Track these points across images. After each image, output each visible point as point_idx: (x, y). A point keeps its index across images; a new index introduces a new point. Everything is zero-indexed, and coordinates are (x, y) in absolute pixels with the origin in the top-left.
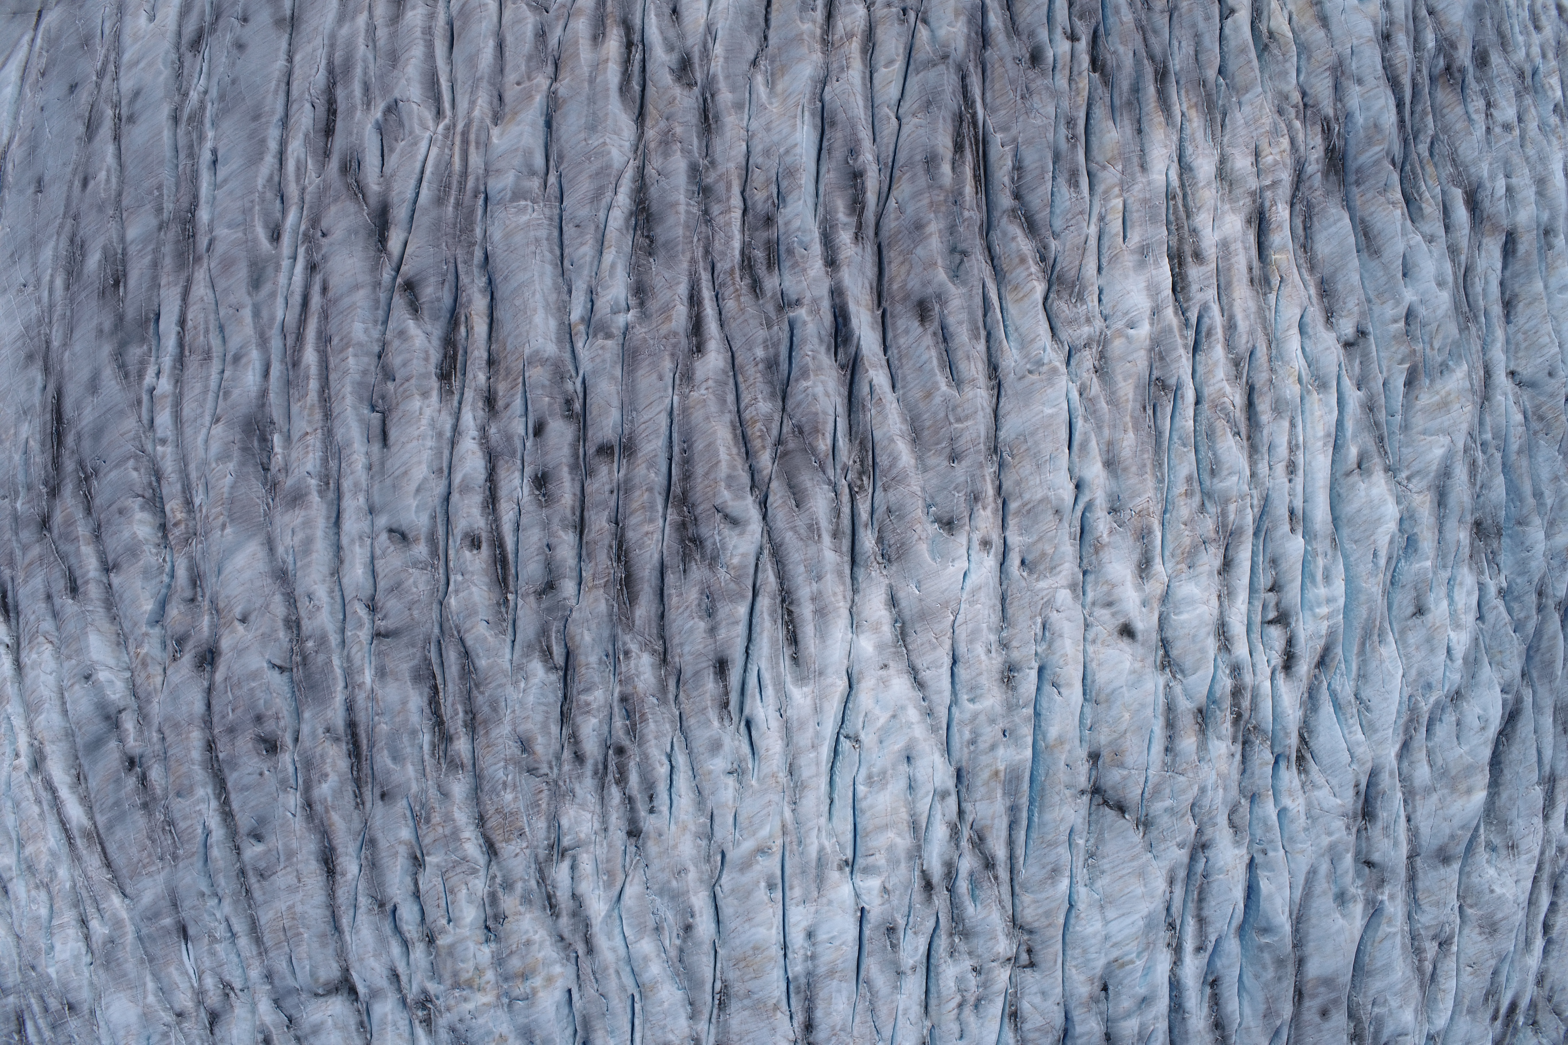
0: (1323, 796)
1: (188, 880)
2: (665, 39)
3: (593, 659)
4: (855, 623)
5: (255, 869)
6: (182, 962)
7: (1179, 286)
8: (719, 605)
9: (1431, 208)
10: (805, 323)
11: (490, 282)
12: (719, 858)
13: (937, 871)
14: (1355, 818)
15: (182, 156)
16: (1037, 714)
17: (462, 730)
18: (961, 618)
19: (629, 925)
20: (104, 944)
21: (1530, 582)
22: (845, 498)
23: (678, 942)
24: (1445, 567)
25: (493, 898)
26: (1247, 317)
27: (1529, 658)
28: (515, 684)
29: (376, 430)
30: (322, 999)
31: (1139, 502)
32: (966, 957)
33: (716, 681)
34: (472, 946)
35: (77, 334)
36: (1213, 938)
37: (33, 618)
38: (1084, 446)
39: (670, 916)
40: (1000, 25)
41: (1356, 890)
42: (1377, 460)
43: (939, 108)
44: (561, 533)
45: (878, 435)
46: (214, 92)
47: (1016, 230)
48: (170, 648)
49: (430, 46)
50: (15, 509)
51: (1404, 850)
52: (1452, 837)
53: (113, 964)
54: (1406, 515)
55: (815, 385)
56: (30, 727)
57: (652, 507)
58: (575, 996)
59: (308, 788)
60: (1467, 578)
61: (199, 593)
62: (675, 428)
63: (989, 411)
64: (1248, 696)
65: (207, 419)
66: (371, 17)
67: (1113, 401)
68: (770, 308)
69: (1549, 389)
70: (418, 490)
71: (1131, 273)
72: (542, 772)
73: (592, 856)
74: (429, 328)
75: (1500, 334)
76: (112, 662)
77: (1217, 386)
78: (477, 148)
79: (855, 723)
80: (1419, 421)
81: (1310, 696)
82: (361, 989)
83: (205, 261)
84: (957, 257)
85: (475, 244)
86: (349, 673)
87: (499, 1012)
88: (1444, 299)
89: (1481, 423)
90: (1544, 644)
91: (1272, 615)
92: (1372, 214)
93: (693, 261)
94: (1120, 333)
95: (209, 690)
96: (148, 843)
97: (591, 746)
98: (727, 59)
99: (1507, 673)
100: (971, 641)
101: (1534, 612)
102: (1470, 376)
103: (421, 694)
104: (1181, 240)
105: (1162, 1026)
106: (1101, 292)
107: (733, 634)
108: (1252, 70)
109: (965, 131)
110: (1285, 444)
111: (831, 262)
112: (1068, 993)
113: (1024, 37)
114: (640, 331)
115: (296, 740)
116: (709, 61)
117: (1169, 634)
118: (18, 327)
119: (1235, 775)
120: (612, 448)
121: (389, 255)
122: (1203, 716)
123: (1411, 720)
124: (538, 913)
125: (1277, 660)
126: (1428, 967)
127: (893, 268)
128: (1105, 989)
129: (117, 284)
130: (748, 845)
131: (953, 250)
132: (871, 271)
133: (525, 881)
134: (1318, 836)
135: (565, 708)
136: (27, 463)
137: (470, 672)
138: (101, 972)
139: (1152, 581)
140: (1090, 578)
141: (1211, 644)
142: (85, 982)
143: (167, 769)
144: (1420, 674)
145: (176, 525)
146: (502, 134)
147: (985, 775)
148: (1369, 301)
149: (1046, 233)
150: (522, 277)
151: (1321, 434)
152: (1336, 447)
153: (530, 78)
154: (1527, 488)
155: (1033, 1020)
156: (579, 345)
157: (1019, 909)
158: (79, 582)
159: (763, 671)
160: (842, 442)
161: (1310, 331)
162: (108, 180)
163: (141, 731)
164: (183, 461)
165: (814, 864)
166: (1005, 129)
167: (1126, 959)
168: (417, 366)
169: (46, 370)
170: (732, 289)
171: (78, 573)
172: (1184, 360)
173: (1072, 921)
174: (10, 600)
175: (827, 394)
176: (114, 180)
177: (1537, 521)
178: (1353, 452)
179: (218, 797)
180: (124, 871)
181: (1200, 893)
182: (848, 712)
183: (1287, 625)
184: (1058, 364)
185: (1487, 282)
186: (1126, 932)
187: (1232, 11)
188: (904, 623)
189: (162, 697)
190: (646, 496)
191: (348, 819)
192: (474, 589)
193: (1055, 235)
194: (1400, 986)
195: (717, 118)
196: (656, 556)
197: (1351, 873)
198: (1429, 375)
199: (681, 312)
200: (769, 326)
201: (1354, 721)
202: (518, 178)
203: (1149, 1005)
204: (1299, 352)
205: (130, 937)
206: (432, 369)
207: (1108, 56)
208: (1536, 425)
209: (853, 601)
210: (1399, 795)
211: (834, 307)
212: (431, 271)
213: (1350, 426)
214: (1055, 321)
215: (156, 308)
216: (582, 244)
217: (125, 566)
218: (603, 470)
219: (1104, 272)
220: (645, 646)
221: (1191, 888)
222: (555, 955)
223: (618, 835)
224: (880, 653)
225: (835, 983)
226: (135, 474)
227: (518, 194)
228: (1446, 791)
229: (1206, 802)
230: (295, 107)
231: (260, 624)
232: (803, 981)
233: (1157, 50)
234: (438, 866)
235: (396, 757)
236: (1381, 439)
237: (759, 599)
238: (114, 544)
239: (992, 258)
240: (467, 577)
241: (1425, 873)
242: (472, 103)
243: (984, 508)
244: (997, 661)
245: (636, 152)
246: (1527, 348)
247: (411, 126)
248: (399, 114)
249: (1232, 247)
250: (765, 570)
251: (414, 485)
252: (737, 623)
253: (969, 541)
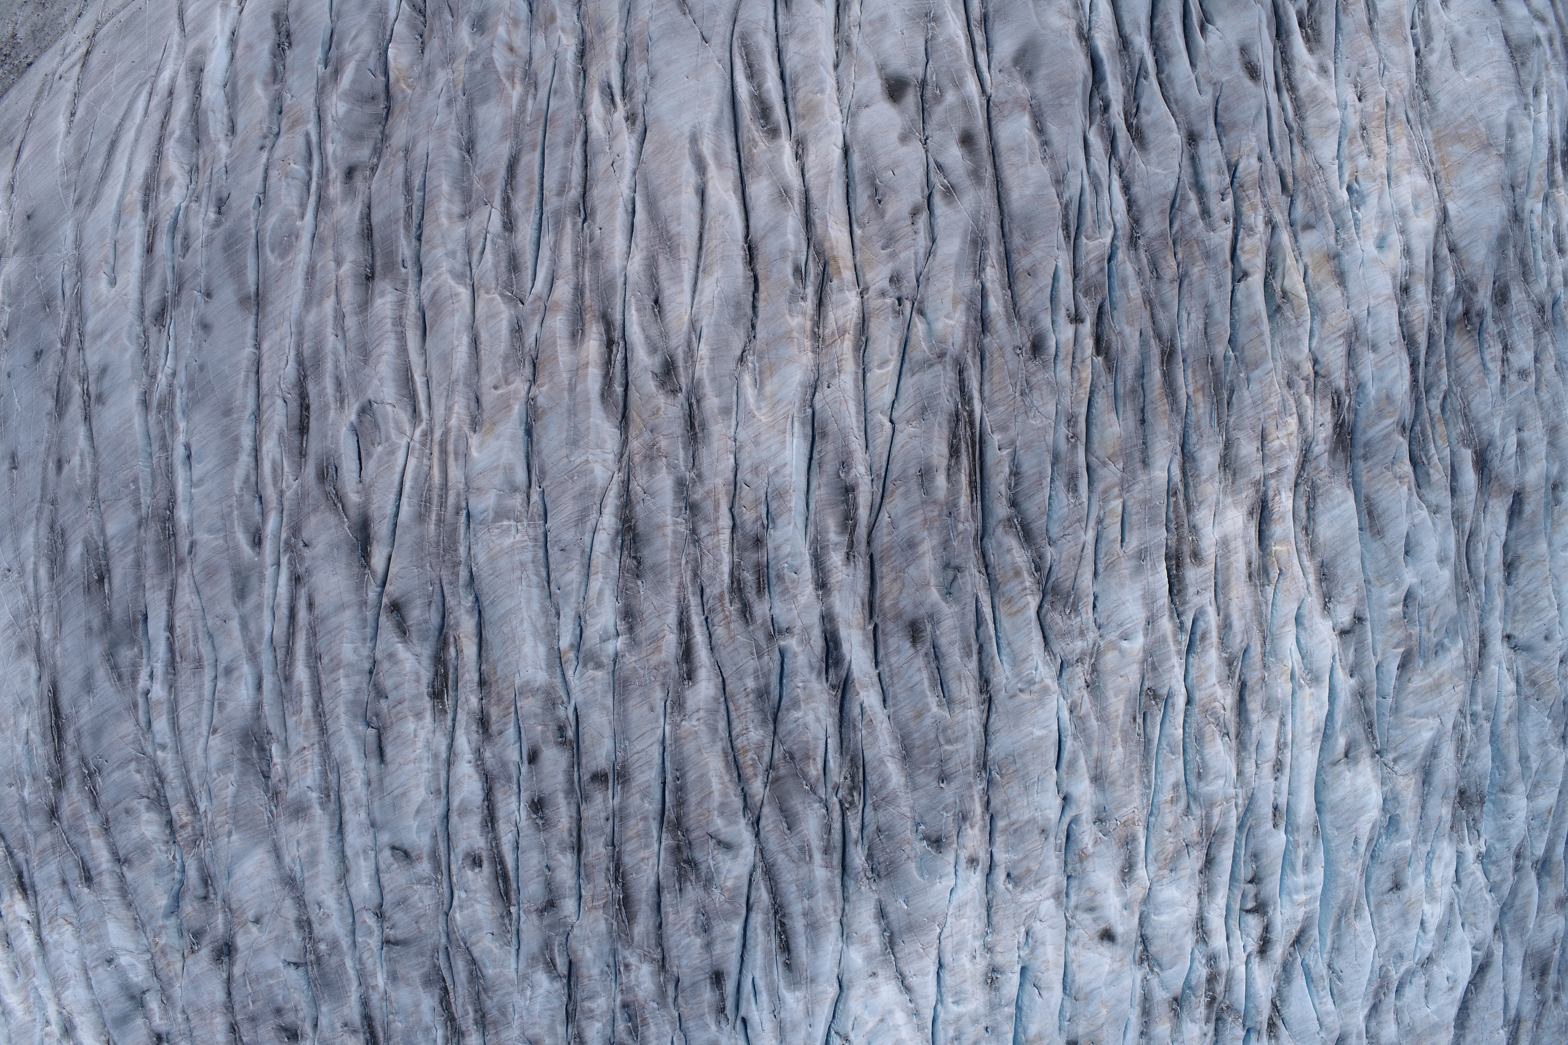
2: (647, 337)
3: (595, 972)
4: (845, 934)
7: (1175, 588)
8: (714, 923)
9: (1438, 474)
10: (795, 655)
11: (477, 599)
15: (155, 446)
16: (1019, 1012)
17: (473, 1028)
18: (946, 932)
21: (1509, 847)
22: (836, 814)
24: (1425, 842)
26: (1243, 616)
27: (1502, 916)
28: (522, 991)
29: (373, 746)
31: (1125, 812)
33: (713, 990)
35: (66, 630)
37: (50, 900)
38: (1072, 764)
40: (1001, 310)
42: (1364, 746)
43: (935, 414)
44: (560, 856)
45: (868, 755)
46: (182, 377)
47: (1011, 541)
48: (187, 940)
49: (402, 338)
50: (23, 798)
54: (1389, 796)
55: (806, 714)
56: (58, 999)
57: (647, 833)
60: (1446, 850)
61: (212, 892)
62: (668, 757)
63: (979, 729)
64: (1223, 981)
65: (204, 729)
66: (339, 302)
67: (1103, 719)
68: (761, 636)
69: (1544, 653)
70: (418, 812)
71: (1128, 582)
74: (418, 649)
75: (1499, 602)
76: (132, 947)
77: (1208, 691)
78: (456, 460)
79: (845, 1023)
80: (1410, 704)
81: (1284, 972)
83: (188, 564)
84: (951, 574)
85: (459, 563)
86: (362, 976)
88: (1446, 575)
89: (1473, 693)
90: (1518, 901)
91: (1250, 905)
92: (1377, 491)
93: (682, 586)
95: (229, 980)
98: (712, 359)
99: (1480, 933)
100: (957, 951)
101: (1511, 873)
102: (1465, 651)
103: (432, 996)
104: (1180, 540)
106: (1096, 598)
107: (728, 948)
108: (1264, 344)
109: (962, 432)
110: (1274, 744)
111: (822, 585)
113: (1026, 323)
114: (630, 660)
115: (316, 1025)
116: (694, 363)
117: (1149, 932)
120: (606, 775)
121: (373, 573)
122: (1178, 1003)
123: (1381, 987)
125: (1253, 946)
127: (885, 584)
129: (101, 579)
131: (946, 567)
132: (862, 587)
135: (570, 1008)
136: (29, 751)
137: (478, 978)
139: (1134, 885)
140: (1074, 883)
141: (1189, 940)
144: (1392, 946)
145: (183, 827)
146: (481, 445)
148: (1367, 581)
149: (1042, 541)
150: (508, 604)
151: (1310, 729)
152: (1325, 738)
153: (507, 382)
154: (1513, 756)
156: (570, 673)
158: (93, 872)
159: (757, 979)
161: (1307, 624)
162: (82, 465)
163: (166, 1012)
164: (185, 768)
166: (1003, 428)
169: (39, 660)
170: (721, 616)
171: (90, 864)
172: (1176, 666)
174: (26, 881)
175: (818, 720)
176: (88, 465)
177: (1520, 786)
178: (1341, 742)
182: (838, 1012)
183: (1265, 912)
184: (1049, 681)
185: (1490, 548)
187: (1246, 275)
188: (892, 934)
189: (185, 982)
190: (641, 825)
192: (478, 907)
193: (1051, 543)
195: (703, 426)
196: (653, 879)
198: (1423, 657)
199: (671, 641)
200: (760, 656)
201: (1325, 992)
202: (500, 497)
204: (1294, 647)
206: (424, 689)
207: (1113, 338)
208: (1527, 690)
209: (843, 910)
211: (824, 633)
212: (417, 593)
213: (1339, 718)
214: (1048, 632)
215: (143, 608)
216: (569, 570)
217: (137, 863)
218: (598, 797)
219: (1100, 578)
220: (645, 957)
224: (869, 963)
226: (138, 777)
227: (501, 514)
230: (266, 403)
231: (273, 926)
233: (1165, 327)
236: (1371, 725)
237: (753, 915)
238: (126, 840)
239: (986, 566)
240: (470, 894)
242: (449, 409)
244: (982, 964)
245: (620, 461)
246: (1525, 611)
247: (387, 432)
248: (374, 416)
249: (1232, 546)
250: (758, 889)
251: (413, 808)
252: (732, 940)
253: (957, 857)
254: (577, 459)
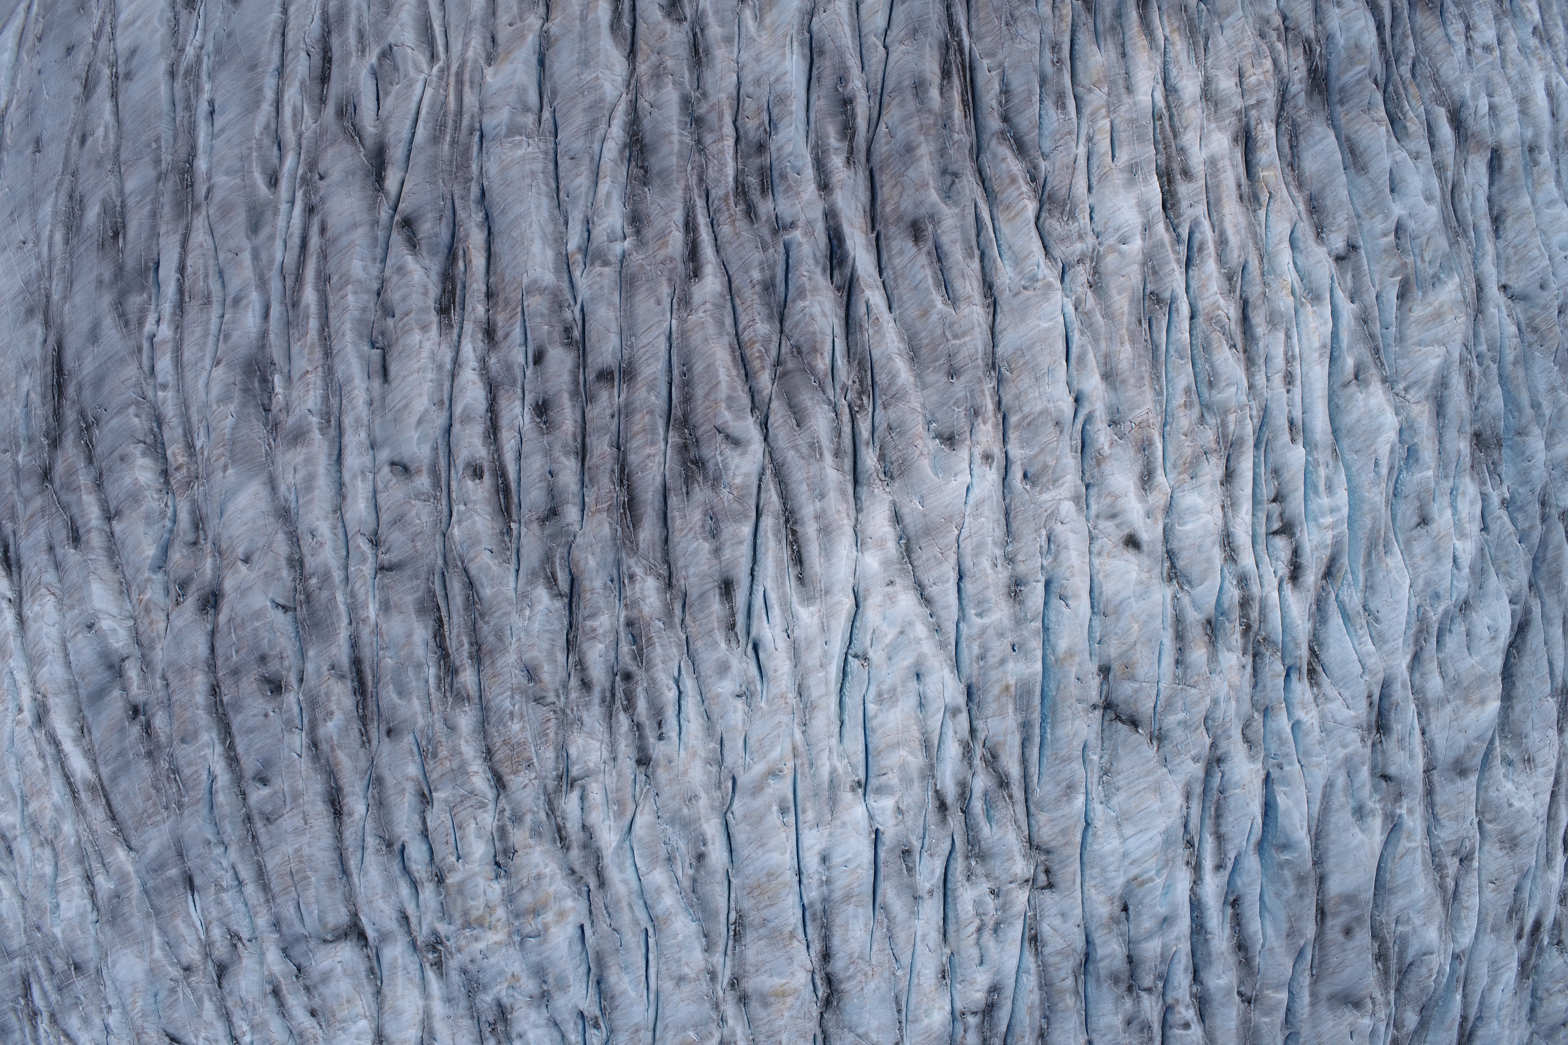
0: (1336, 708)
1: (193, 827)
3: (598, 584)
4: (859, 542)
5: (261, 813)
6: (188, 914)
7: (1169, 203)
8: (722, 526)
9: (1415, 127)
10: (800, 244)
11: (487, 217)
12: (730, 784)
13: (951, 793)
14: (1369, 730)
15: (179, 108)
16: (1046, 629)
17: (467, 662)
18: (965, 533)
19: (641, 856)
20: (110, 899)
21: (1532, 491)
22: (846, 417)
23: (691, 872)
24: (1446, 477)
25: (502, 832)
26: (1238, 232)
27: (1535, 569)
28: (520, 612)
29: (377, 366)
30: (331, 945)
31: (1139, 414)
32: (983, 879)
33: (722, 601)
34: (481, 882)
35: (76, 288)
36: (1232, 855)
37: (35, 570)
38: (1081, 358)
39: (682, 845)
41: (1374, 804)
42: (1373, 370)
43: (926, 35)
44: (563, 459)
45: (876, 354)
46: (210, 46)
47: (1005, 152)
48: (173, 593)
50: (17, 462)
51: (1420, 763)
52: (1468, 748)
53: (119, 920)
54: (1405, 426)
55: (812, 305)
56: (33, 681)
57: (653, 430)
58: (588, 932)
59: (313, 727)
60: (1469, 488)
61: (202, 536)
62: (674, 351)
63: (986, 327)
64: (1256, 607)
65: (208, 362)
67: (1109, 315)
68: (765, 232)
69: (1541, 302)
70: (419, 422)
71: (1121, 190)
72: (549, 700)
73: (601, 786)
74: (427, 263)
75: (1489, 248)
76: (114, 610)
77: (1211, 300)
78: (472, 87)
79: (863, 640)
80: (1413, 333)
81: (1319, 609)
82: (371, 934)
83: (204, 208)
84: (949, 179)
85: (471, 180)
86: (353, 609)
87: (511, 951)
88: (1432, 213)
89: (1476, 335)
90: (1550, 555)
91: (1276, 525)
92: (1357, 132)
93: (687, 189)
94: (1112, 249)
95: (213, 634)
96: (153, 792)
97: (598, 673)
99: (1514, 583)
100: (977, 555)
101: (1538, 521)
102: (1462, 289)
103: (426, 627)
104: (1169, 158)
105: (1185, 947)
106: (1092, 210)
107: (737, 553)
109: (952, 58)
110: (1282, 355)
111: (824, 186)
112: (1088, 915)
114: (637, 258)
115: (301, 680)
117: (1175, 545)
118: (18, 282)
119: (1247, 688)
120: (611, 373)
121: (386, 195)
122: (1212, 628)
123: (1420, 631)
124: (548, 846)
125: (1284, 570)
126: (1450, 883)
127: (886, 191)
128: (1125, 909)
129: (116, 235)
130: (759, 768)
131: (944, 172)
132: (864, 195)
133: (534, 813)
134: (1333, 749)
135: (571, 636)
136: (28, 416)
137: (474, 603)
138: (107, 929)
139: (1155, 493)
140: (1093, 491)
141: (1217, 555)
142: (91, 941)
143: (171, 717)
144: (1427, 584)
145: (177, 469)
146: (496, 73)
147: (996, 690)
148: (1358, 216)
149: (1035, 154)
150: (519, 209)
151: (1316, 344)
152: (1332, 359)
153: (522, 19)
154: (1525, 399)
155: (1054, 944)
156: (577, 273)
157: (1035, 829)
158: (81, 531)
159: (769, 591)
160: (841, 362)
161: (1301, 245)
162: (106, 137)
163: (145, 679)
164: (184, 405)
165: (826, 785)
166: (991, 55)
167: (1146, 876)
168: (416, 301)
169: (47, 324)
170: (726, 214)
171: (80, 522)
172: (1177, 273)
173: (1090, 839)
174: (12, 554)
175: (824, 315)
176: (112, 136)
177: (1536, 431)
178: (1349, 363)
179: (223, 742)
180: (129, 823)
181: (1217, 809)
182: (855, 631)
183: (1292, 535)
184: (1052, 280)
185: (1474, 198)
186: (1145, 848)
188: (908, 540)
189: (165, 643)
191: (354, 758)
192: (477, 518)
193: (1045, 156)
194: (1423, 903)
195: (707, 52)
196: (659, 479)
197: (1368, 787)
198: (1421, 287)
199: (677, 238)
200: (765, 249)
201: (1364, 632)
202: (513, 114)
203: (1171, 925)
204: (1291, 265)
205: (136, 891)
206: (431, 303)
208: (1530, 337)
209: (857, 519)
210: (1413, 707)
211: (828, 229)
212: (429, 207)
213: (1345, 337)
214: (1047, 239)
215: (155, 257)
216: (577, 175)
217: (127, 513)
218: (604, 395)
219: (1094, 191)
220: (650, 570)
221: (1208, 804)
222: (566, 889)
223: (628, 764)
224: (886, 570)
225: (851, 908)
226: (136, 421)
227: (513, 130)
228: (1459, 702)
229: (1219, 714)
230: (290, 56)
231: (263, 563)
232: (819, 907)
234: (446, 801)
235: (402, 692)
236: (1377, 351)
237: (763, 519)
238: (115, 491)
239: (983, 180)
240: (470, 506)
241: (1443, 787)
242: (466, 45)
243: (985, 423)
244: (1003, 575)
245: (628, 86)
246: (1517, 262)
247: (406, 70)
248: (394, 60)
249: (1220, 165)
250: (768, 490)
251: (415, 418)
252: (741, 542)
253: (971, 455)
254: (587, 76)
